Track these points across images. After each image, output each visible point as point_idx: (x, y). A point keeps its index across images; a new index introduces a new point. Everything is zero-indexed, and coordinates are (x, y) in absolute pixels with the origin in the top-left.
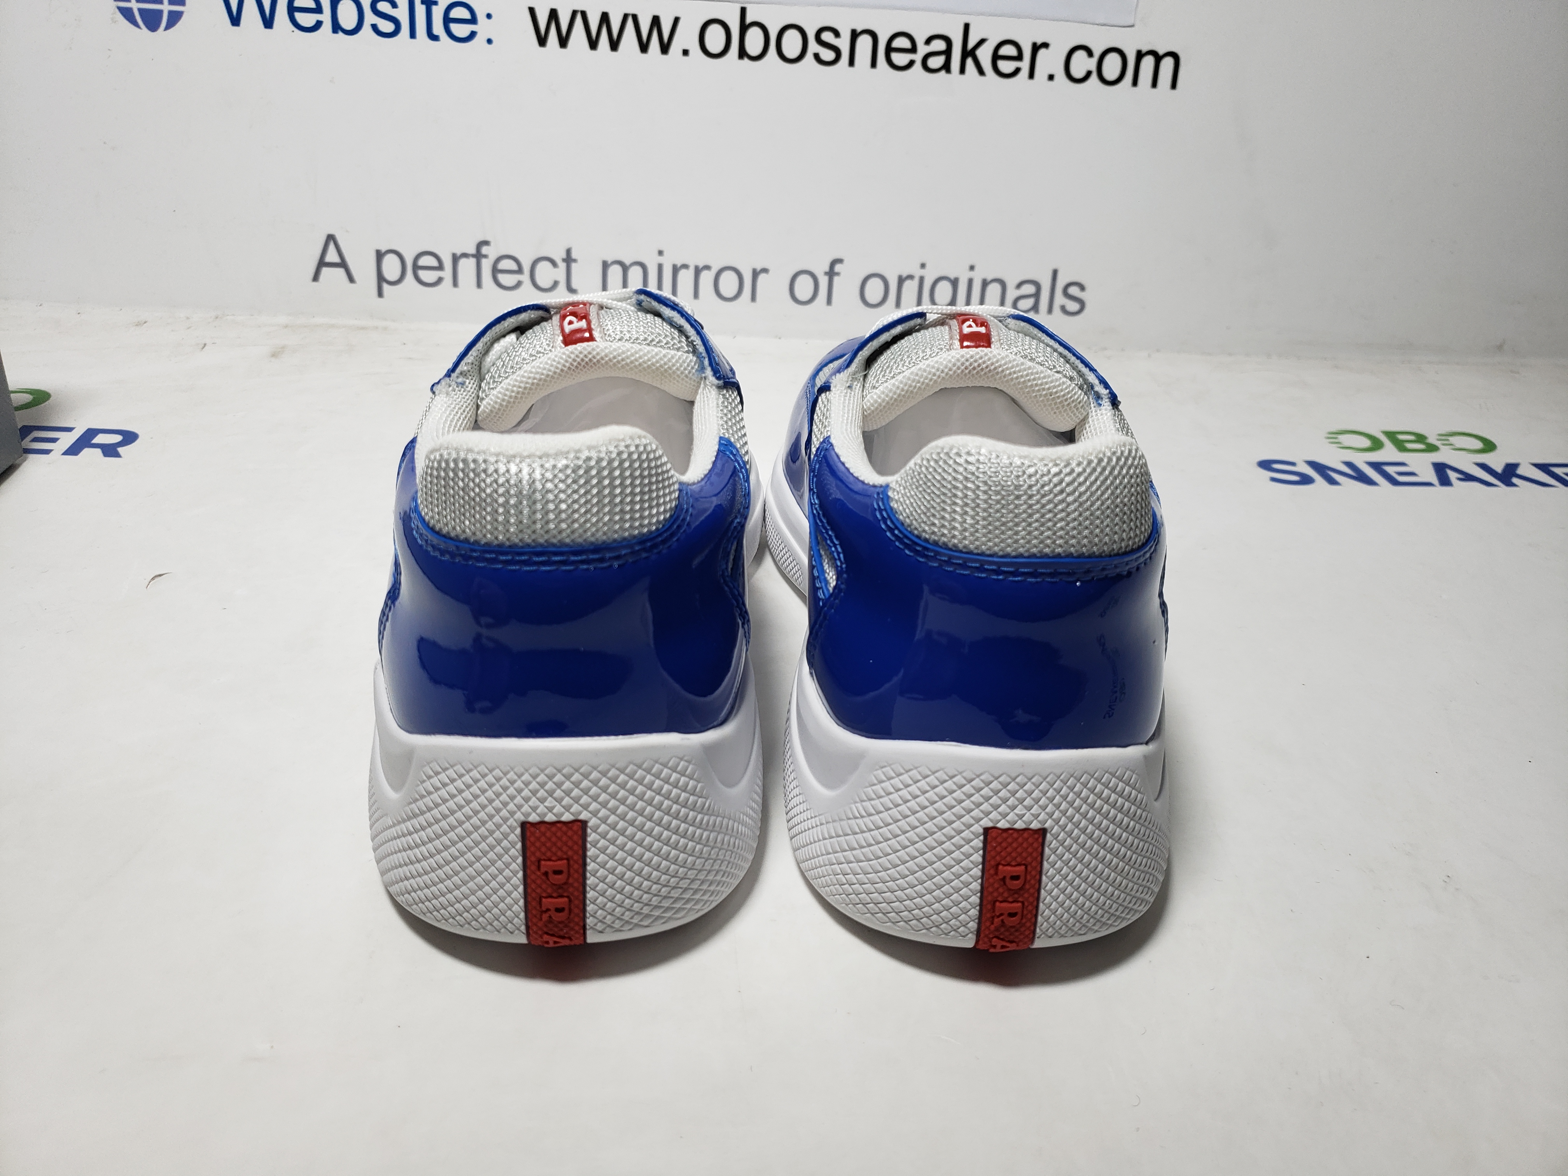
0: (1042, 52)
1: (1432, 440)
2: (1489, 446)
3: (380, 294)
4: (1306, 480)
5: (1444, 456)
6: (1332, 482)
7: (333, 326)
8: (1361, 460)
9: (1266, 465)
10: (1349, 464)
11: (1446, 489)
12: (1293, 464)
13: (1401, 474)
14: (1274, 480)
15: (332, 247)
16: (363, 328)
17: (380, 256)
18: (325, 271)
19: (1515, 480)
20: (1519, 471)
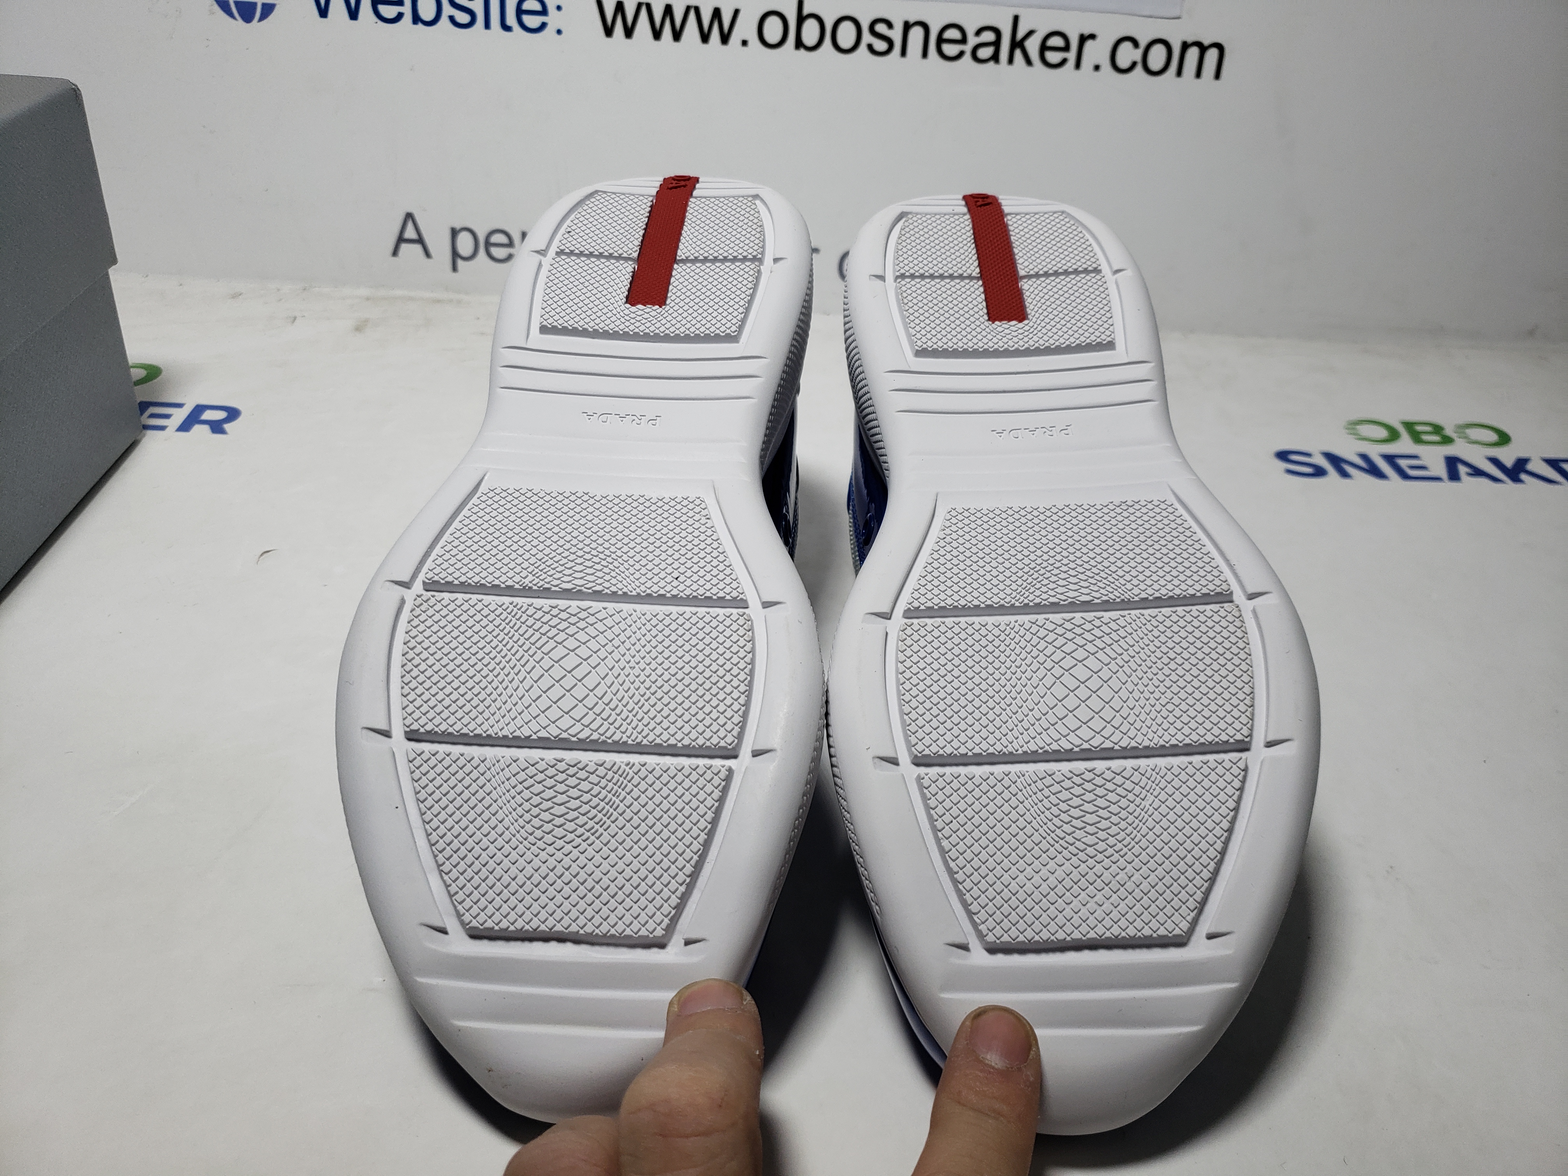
0: (1089, 44)
1: (1449, 431)
2: (1504, 439)
3: (455, 268)
4: (1319, 472)
5: (1459, 449)
6: (1345, 474)
7: (411, 299)
8: (1375, 452)
9: (1283, 456)
10: (1364, 457)
11: (1454, 484)
12: (1308, 455)
13: (1413, 467)
14: (1289, 472)
15: (410, 225)
16: (439, 301)
17: (454, 233)
18: (404, 247)
19: (1523, 476)
20: (1530, 467)
